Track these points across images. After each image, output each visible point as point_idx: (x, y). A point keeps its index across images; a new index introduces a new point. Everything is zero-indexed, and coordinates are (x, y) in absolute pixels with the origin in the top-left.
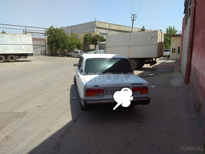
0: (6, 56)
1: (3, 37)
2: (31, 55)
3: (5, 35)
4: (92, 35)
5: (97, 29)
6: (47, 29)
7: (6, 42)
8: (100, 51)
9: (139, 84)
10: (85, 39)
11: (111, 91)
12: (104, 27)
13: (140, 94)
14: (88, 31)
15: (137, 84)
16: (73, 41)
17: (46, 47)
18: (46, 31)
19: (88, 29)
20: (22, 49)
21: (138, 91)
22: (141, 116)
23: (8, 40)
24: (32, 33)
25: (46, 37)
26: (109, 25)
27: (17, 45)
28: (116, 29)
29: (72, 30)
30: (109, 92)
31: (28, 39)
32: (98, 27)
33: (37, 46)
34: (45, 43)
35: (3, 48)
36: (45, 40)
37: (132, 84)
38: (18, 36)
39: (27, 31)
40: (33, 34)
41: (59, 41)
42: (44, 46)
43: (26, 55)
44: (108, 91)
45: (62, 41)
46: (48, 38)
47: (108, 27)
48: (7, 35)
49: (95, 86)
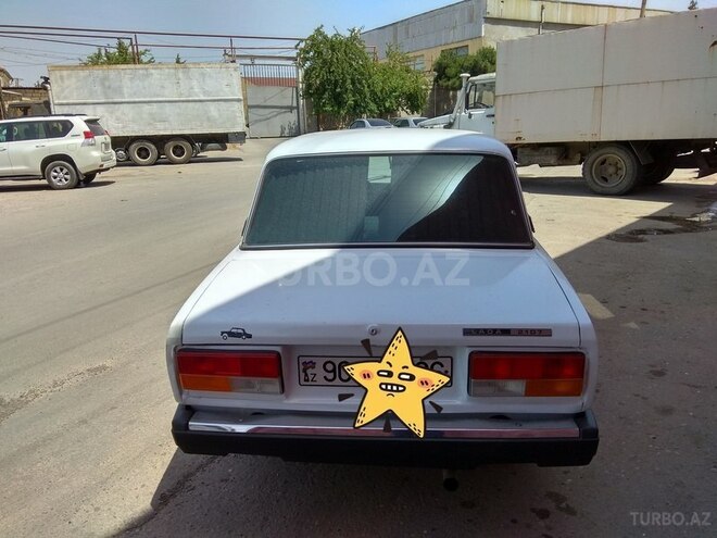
0: (160, 141)
1: (147, 76)
2: (240, 137)
3: (153, 71)
4: (470, 53)
5: (489, 26)
6: (302, 40)
7: (158, 96)
8: (470, 116)
9: (521, 332)
10: (441, 70)
11: (329, 367)
12: (517, 18)
13: (526, 395)
14: (453, 39)
15: (506, 332)
16: (395, 82)
17: (301, 112)
18: (301, 50)
19: (454, 28)
20: (209, 119)
21: (513, 376)
22: (544, 514)
23: (163, 87)
24: (253, 57)
25: (301, 73)
26: (543, 8)
27: (191, 104)
28: (569, 22)
29: (395, 37)
30: (319, 371)
31: (229, 82)
32: (495, 16)
33: (267, 111)
34: (297, 93)
35: (151, 114)
36: (297, 82)
37: (468, 332)
38: (194, 71)
39: (238, 53)
40: (257, 62)
41: (344, 82)
42: (291, 108)
43: (221, 140)
44: (313, 365)
45: (353, 83)
46: (307, 74)
47: (535, 17)
48: (158, 71)
49: (231, 334)
